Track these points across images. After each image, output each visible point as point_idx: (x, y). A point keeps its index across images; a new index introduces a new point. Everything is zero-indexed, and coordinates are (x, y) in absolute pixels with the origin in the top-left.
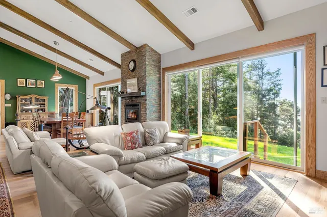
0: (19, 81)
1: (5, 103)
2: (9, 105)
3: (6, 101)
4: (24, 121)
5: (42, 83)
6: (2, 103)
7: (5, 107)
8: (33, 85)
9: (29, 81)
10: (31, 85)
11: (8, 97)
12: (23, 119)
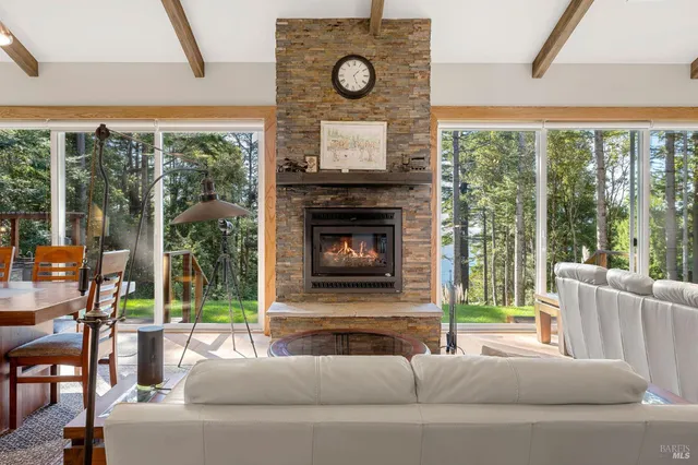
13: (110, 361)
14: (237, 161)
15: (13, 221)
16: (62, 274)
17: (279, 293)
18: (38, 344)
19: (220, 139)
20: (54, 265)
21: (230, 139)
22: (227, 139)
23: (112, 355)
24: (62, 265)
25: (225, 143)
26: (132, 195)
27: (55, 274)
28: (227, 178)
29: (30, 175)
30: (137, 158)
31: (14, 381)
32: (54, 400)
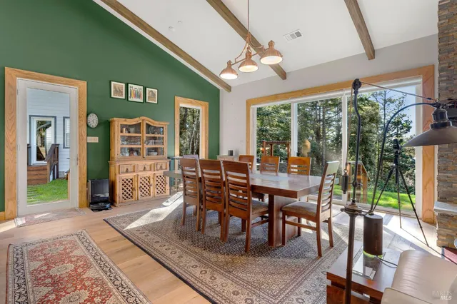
0: (115, 87)
1: (87, 136)
2: (95, 140)
3: (90, 131)
4: (129, 176)
5: (154, 94)
6: (81, 135)
7: (88, 143)
8: (139, 97)
9: (132, 87)
10: (135, 96)
11: (93, 120)
12: (127, 171)
13: (329, 221)
14: (377, 111)
15: (271, 145)
16: (296, 170)
17: (441, 195)
18: (293, 206)
19: (366, 99)
20: (292, 166)
21: (372, 99)
22: (370, 99)
23: (330, 219)
24: (296, 166)
25: (369, 101)
26: (317, 133)
27: (292, 170)
28: (370, 121)
29: (277, 126)
30: (319, 115)
31: (284, 222)
32: (299, 234)
